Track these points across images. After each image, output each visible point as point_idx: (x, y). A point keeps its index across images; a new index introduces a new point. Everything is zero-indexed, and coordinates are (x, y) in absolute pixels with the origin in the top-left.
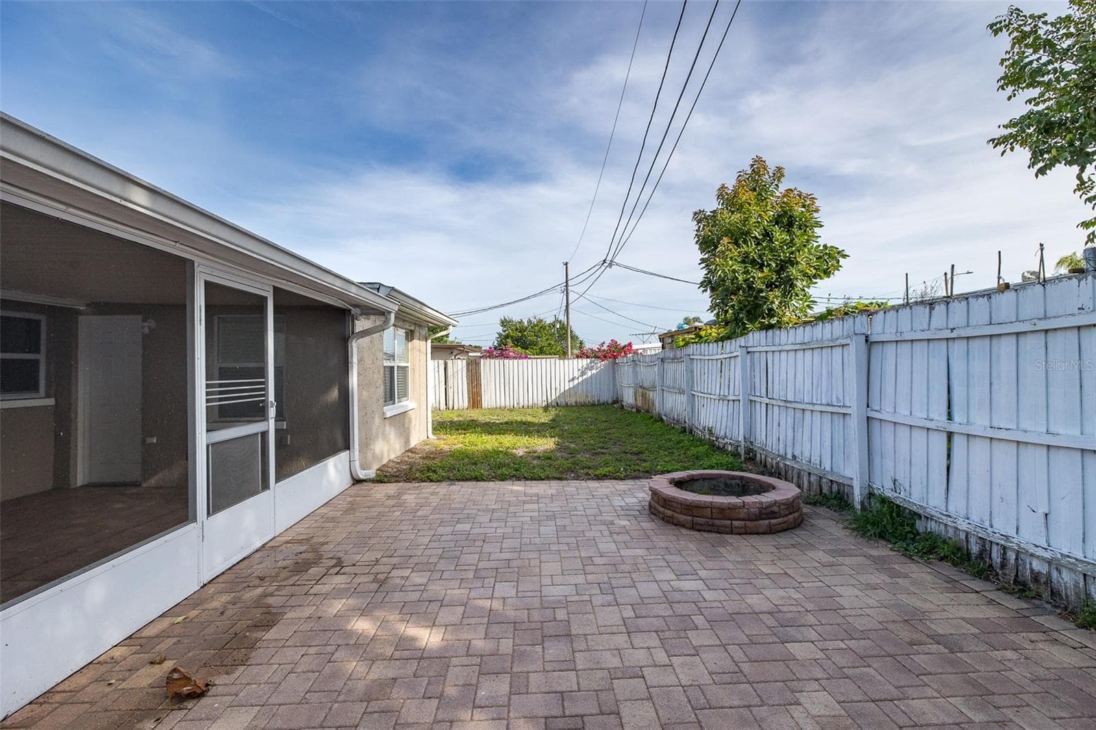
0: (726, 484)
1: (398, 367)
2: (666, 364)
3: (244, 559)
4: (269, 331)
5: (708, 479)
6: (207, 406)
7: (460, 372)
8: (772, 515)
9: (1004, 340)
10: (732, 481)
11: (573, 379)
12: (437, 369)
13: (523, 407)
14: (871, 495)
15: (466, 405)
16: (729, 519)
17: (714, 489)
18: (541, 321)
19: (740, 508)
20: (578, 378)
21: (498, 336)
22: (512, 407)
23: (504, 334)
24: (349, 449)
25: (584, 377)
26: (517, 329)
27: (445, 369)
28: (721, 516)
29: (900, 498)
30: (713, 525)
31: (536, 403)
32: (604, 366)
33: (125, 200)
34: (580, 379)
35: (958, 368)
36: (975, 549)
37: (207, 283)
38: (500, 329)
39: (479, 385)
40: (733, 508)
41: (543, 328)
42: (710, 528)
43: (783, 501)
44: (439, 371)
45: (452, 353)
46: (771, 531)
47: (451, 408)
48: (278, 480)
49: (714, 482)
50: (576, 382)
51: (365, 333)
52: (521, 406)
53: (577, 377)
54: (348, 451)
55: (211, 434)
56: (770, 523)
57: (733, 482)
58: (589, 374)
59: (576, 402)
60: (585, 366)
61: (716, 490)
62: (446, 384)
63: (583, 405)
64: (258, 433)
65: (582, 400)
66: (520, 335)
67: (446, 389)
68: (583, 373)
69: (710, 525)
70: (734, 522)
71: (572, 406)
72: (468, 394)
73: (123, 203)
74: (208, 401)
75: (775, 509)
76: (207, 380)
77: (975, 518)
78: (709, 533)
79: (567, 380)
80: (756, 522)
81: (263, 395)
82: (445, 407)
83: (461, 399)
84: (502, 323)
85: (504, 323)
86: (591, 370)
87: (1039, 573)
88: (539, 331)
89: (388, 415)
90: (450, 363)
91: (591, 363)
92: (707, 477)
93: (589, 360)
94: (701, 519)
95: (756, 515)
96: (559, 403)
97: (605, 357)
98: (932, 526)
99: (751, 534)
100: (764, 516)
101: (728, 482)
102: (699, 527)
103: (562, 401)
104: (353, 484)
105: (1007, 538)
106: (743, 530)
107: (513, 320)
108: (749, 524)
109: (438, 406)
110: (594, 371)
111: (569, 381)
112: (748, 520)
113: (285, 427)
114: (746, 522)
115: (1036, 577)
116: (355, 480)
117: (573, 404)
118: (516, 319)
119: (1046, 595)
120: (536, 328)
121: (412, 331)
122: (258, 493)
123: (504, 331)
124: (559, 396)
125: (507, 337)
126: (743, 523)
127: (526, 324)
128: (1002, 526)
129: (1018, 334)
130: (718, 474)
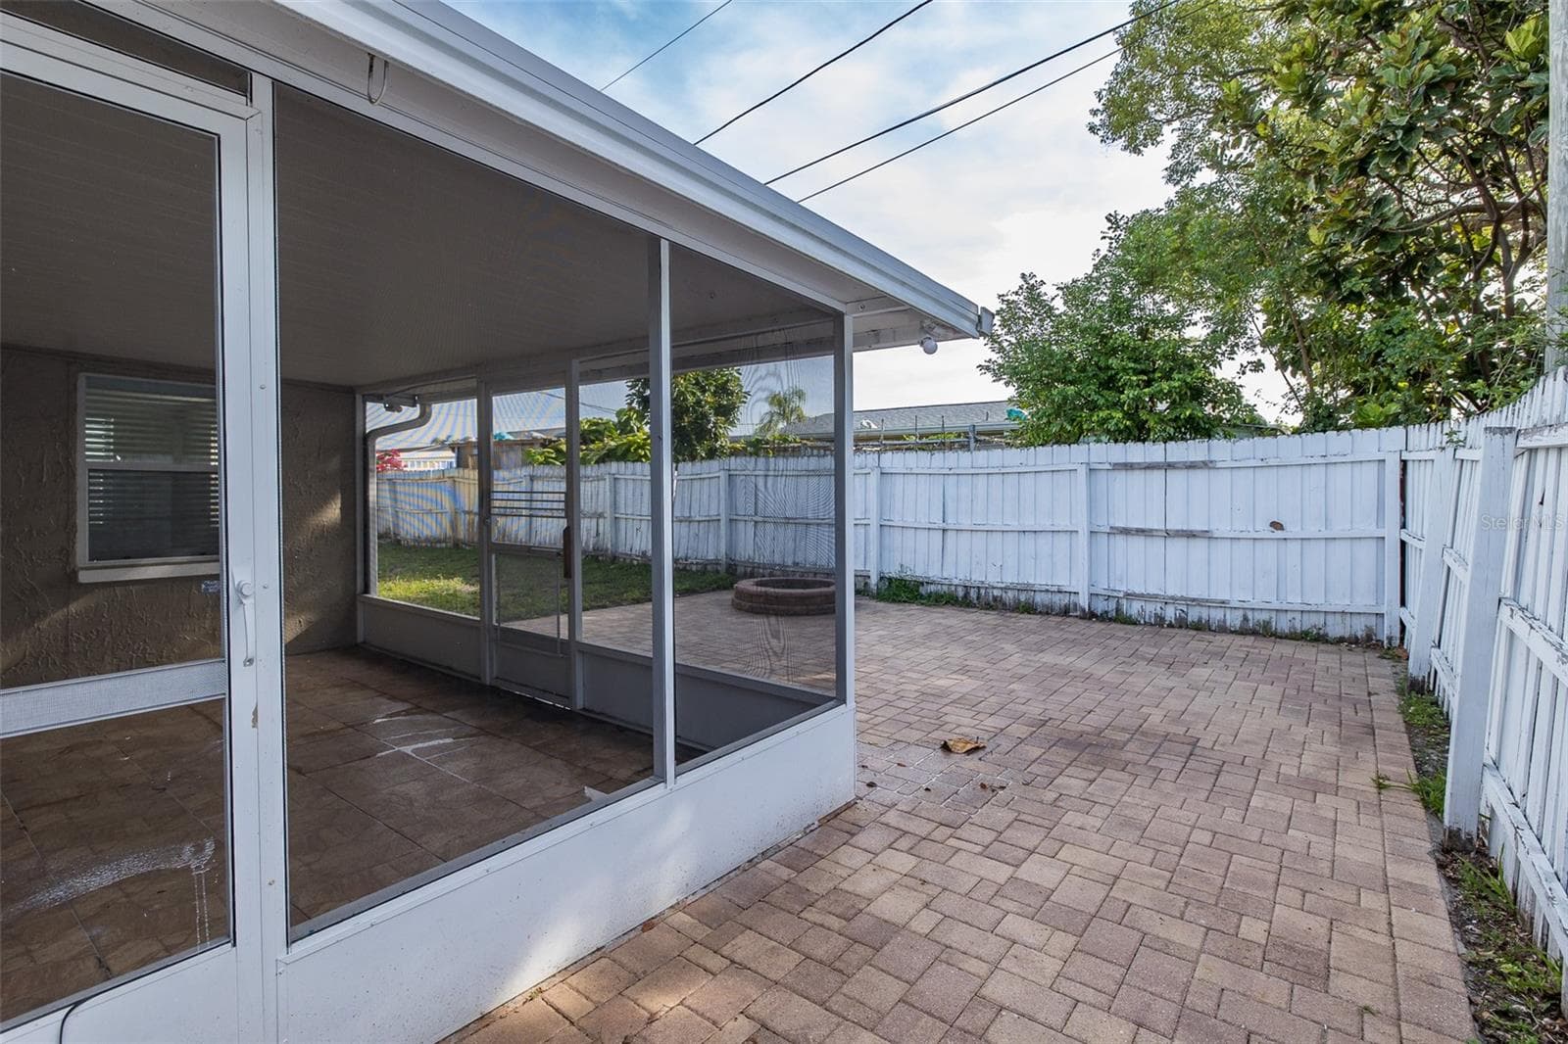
2: (535, 482)
9: (980, 477)
14: (882, 578)
29: (908, 575)
35: (951, 491)
36: (961, 593)
77: (961, 577)
87: (997, 597)
98: (932, 588)
105: (983, 582)
115: (995, 599)
119: (1000, 606)
128: (977, 577)
129: (988, 474)
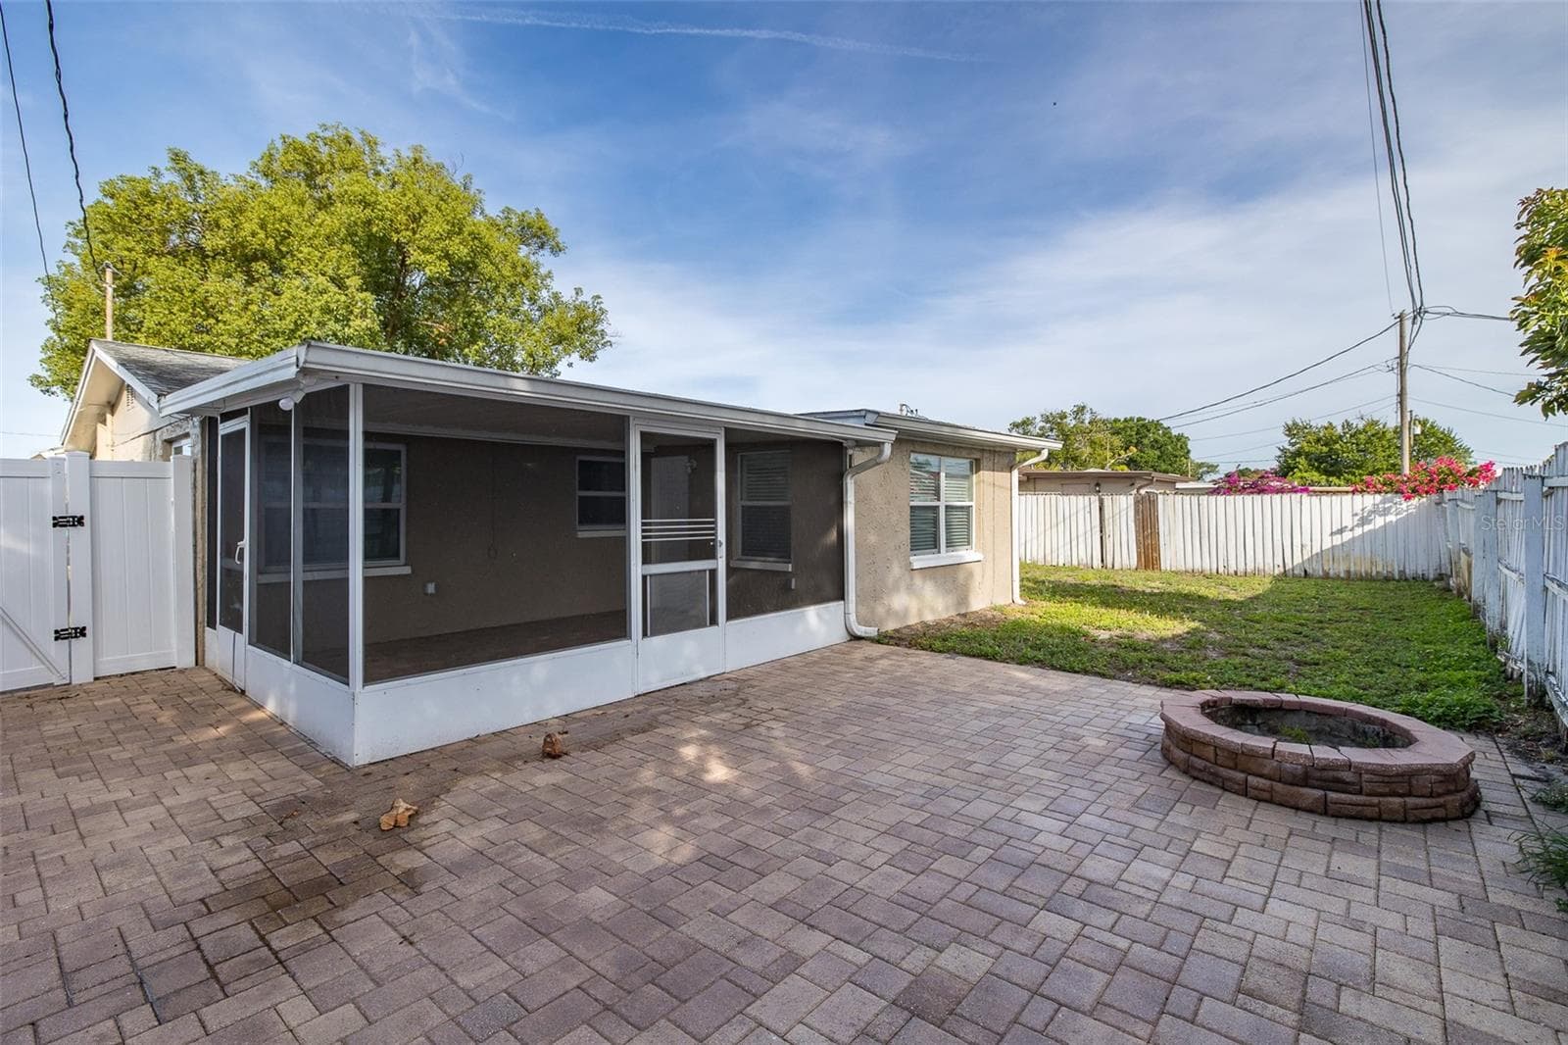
0: (1355, 729)
1: (947, 507)
3: (685, 684)
4: (718, 473)
5: (1319, 714)
6: (643, 543)
7: (1124, 513)
8: (1340, 785)
10: (1367, 726)
11: (1341, 531)
12: (1088, 509)
13: (1236, 573)
15: (1134, 562)
16: (1243, 771)
17: (1329, 733)
18: (1375, 423)
19: (1265, 757)
20: (1352, 530)
21: (1279, 453)
22: (1214, 571)
23: (1292, 449)
24: (843, 598)
25: (1367, 528)
26: (1318, 440)
27: (1101, 509)
28: (1231, 764)
30: (1216, 775)
31: (1261, 567)
32: (1418, 508)
33: (511, 390)
34: (1358, 531)
37: (643, 434)
38: (1285, 442)
39: (1155, 534)
40: (1252, 754)
41: (1381, 435)
42: (1211, 778)
43: (1370, 767)
44: (1090, 512)
45: (1133, 484)
46: (1324, 810)
47: (1110, 566)
48: (729, 618)
49: (1331, 722)
50: (1347, 536)
51: (863, 467)
52: (1232, 571)
53: (1350, 527)
54: (842, 602)
55: (646, 566)
56: (1326, 795)
57: (1369, 728)
58: (1379, 522)
59: (1348, 572)
60: (1370, 508)
61: (1335, 736)
62: (1101, 531)
63: (1368, 579)
64: (705, 571)
65: (1361, 567)
66: (1325, 449)
67: (1101, 538)
68: (1364, 521)
69: (1211, 774)
70: (1250, 778)
71: (1338, 577)
72: (1138, 547)
73: (510, 392)
74: (643, 537)
75: (1348, 776)
76: (642, 519)
78: (1209, 786)
79: (1327, 531)
80: (1295, 788)
81: (713, 529)
82: (1100, 565)
83: (1125, 553)
84: (1289, 430)
85: (1291, 430)
86: (1385, 515)
88: (1369, 441)
89: (916, 566)
90: (1107, 500)
91: (1384, 502)
92: (1312, 710)
93: (1378, 498)
94: (1200, 761)
95: (1294, 776)
96: (1310, 571)
97: (1415, 491)
99: (1281, 804)
100: (1316, 783)
101: (1361, 726)
102: (1196, 774)
103: (1316, 569)
104: (851, 640)
106: (1266, 795)
107: (1313, 424)
108: (1279, 786)
109: (1089, 562)
110: (1391, 518)
111: (1332, 534)
112: (1280, 781)
113: (790, 570)
114: (1274, 783)
116: (852, 635)
117: (1342, 575)
118: (1318, 422)
120: (1362, 436)
121: (977, 460)
122: (705, 626)
123: (1293, 445)
124: (1310, 560)
125: (1298, 454)
126: (1268, 783)
127: (1339, 430)
130: (1336, 709)
